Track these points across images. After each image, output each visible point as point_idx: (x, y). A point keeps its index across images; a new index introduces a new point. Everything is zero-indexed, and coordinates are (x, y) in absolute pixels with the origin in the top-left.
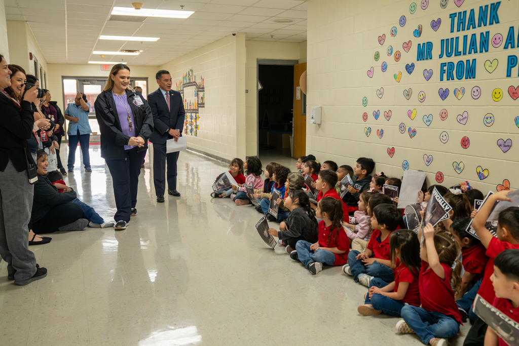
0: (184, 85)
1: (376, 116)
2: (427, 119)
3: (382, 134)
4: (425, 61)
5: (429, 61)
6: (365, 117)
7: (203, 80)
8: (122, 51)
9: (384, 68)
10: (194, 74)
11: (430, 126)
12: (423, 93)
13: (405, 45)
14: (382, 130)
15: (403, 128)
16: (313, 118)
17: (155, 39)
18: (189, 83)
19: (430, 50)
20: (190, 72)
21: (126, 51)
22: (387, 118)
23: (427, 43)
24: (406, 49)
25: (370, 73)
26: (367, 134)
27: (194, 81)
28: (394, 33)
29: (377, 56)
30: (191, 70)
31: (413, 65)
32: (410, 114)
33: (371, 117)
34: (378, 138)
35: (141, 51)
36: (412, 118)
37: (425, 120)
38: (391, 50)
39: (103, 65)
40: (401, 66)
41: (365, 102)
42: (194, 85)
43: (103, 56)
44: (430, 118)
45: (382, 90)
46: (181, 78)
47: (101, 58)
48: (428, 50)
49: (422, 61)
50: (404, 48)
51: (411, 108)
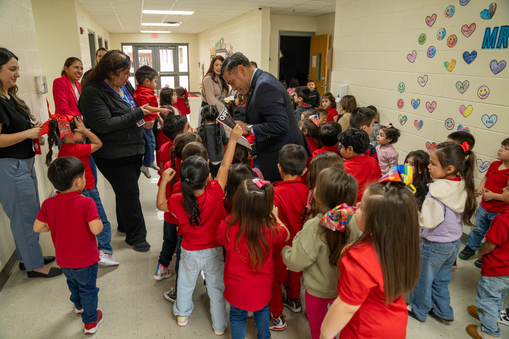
0: (216, 51)
1: (415, 104)
2: (488, 120)
3: (422, 125)
4: (495, 50)
5: (502, 50)
6: (401, 104)
7: (232, 48)
8: (165, 22)
9: (431, 53)
10: (225, 42)
11: (490, 129)
12: (486, 88)
13: (465, 29)
14: (421, 122)
15: (450, 124)
16: (338, 96)
17: (190, 13)
18: (220, 50)
19: (505, 37)
20: (221, 40)
21: (168, 22)
22: (430, 110)
23: (502, 27)
24: (465, 33)
25: (411, 57)
26: (401, 122)
27: (224, 48)
28: (450, 13)
29: (422, 39)
30: (222, 39)
31: (474, 54)
32: (462, 110)
33: (408, 105)
34: (415, 129)
35: (181, 23)
36: (466, 115)
37: (484, 121)
38: (444, 33)
39: (153, 34)
40: (457, 53)
41: (402, 88)
42: (225, 52)
43: (150, 27)
44: (493, 119)
45: (425, 78)
46: (214, 45)
47: (148, 28)
48: (501, 36)
49: (490, 50)
50: (463, 31)
51: (466, 104)
